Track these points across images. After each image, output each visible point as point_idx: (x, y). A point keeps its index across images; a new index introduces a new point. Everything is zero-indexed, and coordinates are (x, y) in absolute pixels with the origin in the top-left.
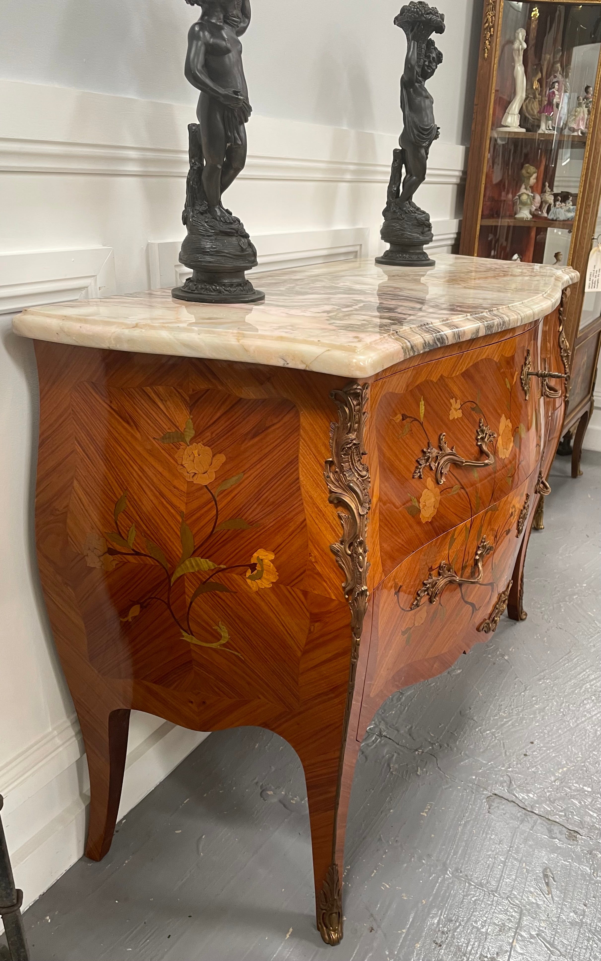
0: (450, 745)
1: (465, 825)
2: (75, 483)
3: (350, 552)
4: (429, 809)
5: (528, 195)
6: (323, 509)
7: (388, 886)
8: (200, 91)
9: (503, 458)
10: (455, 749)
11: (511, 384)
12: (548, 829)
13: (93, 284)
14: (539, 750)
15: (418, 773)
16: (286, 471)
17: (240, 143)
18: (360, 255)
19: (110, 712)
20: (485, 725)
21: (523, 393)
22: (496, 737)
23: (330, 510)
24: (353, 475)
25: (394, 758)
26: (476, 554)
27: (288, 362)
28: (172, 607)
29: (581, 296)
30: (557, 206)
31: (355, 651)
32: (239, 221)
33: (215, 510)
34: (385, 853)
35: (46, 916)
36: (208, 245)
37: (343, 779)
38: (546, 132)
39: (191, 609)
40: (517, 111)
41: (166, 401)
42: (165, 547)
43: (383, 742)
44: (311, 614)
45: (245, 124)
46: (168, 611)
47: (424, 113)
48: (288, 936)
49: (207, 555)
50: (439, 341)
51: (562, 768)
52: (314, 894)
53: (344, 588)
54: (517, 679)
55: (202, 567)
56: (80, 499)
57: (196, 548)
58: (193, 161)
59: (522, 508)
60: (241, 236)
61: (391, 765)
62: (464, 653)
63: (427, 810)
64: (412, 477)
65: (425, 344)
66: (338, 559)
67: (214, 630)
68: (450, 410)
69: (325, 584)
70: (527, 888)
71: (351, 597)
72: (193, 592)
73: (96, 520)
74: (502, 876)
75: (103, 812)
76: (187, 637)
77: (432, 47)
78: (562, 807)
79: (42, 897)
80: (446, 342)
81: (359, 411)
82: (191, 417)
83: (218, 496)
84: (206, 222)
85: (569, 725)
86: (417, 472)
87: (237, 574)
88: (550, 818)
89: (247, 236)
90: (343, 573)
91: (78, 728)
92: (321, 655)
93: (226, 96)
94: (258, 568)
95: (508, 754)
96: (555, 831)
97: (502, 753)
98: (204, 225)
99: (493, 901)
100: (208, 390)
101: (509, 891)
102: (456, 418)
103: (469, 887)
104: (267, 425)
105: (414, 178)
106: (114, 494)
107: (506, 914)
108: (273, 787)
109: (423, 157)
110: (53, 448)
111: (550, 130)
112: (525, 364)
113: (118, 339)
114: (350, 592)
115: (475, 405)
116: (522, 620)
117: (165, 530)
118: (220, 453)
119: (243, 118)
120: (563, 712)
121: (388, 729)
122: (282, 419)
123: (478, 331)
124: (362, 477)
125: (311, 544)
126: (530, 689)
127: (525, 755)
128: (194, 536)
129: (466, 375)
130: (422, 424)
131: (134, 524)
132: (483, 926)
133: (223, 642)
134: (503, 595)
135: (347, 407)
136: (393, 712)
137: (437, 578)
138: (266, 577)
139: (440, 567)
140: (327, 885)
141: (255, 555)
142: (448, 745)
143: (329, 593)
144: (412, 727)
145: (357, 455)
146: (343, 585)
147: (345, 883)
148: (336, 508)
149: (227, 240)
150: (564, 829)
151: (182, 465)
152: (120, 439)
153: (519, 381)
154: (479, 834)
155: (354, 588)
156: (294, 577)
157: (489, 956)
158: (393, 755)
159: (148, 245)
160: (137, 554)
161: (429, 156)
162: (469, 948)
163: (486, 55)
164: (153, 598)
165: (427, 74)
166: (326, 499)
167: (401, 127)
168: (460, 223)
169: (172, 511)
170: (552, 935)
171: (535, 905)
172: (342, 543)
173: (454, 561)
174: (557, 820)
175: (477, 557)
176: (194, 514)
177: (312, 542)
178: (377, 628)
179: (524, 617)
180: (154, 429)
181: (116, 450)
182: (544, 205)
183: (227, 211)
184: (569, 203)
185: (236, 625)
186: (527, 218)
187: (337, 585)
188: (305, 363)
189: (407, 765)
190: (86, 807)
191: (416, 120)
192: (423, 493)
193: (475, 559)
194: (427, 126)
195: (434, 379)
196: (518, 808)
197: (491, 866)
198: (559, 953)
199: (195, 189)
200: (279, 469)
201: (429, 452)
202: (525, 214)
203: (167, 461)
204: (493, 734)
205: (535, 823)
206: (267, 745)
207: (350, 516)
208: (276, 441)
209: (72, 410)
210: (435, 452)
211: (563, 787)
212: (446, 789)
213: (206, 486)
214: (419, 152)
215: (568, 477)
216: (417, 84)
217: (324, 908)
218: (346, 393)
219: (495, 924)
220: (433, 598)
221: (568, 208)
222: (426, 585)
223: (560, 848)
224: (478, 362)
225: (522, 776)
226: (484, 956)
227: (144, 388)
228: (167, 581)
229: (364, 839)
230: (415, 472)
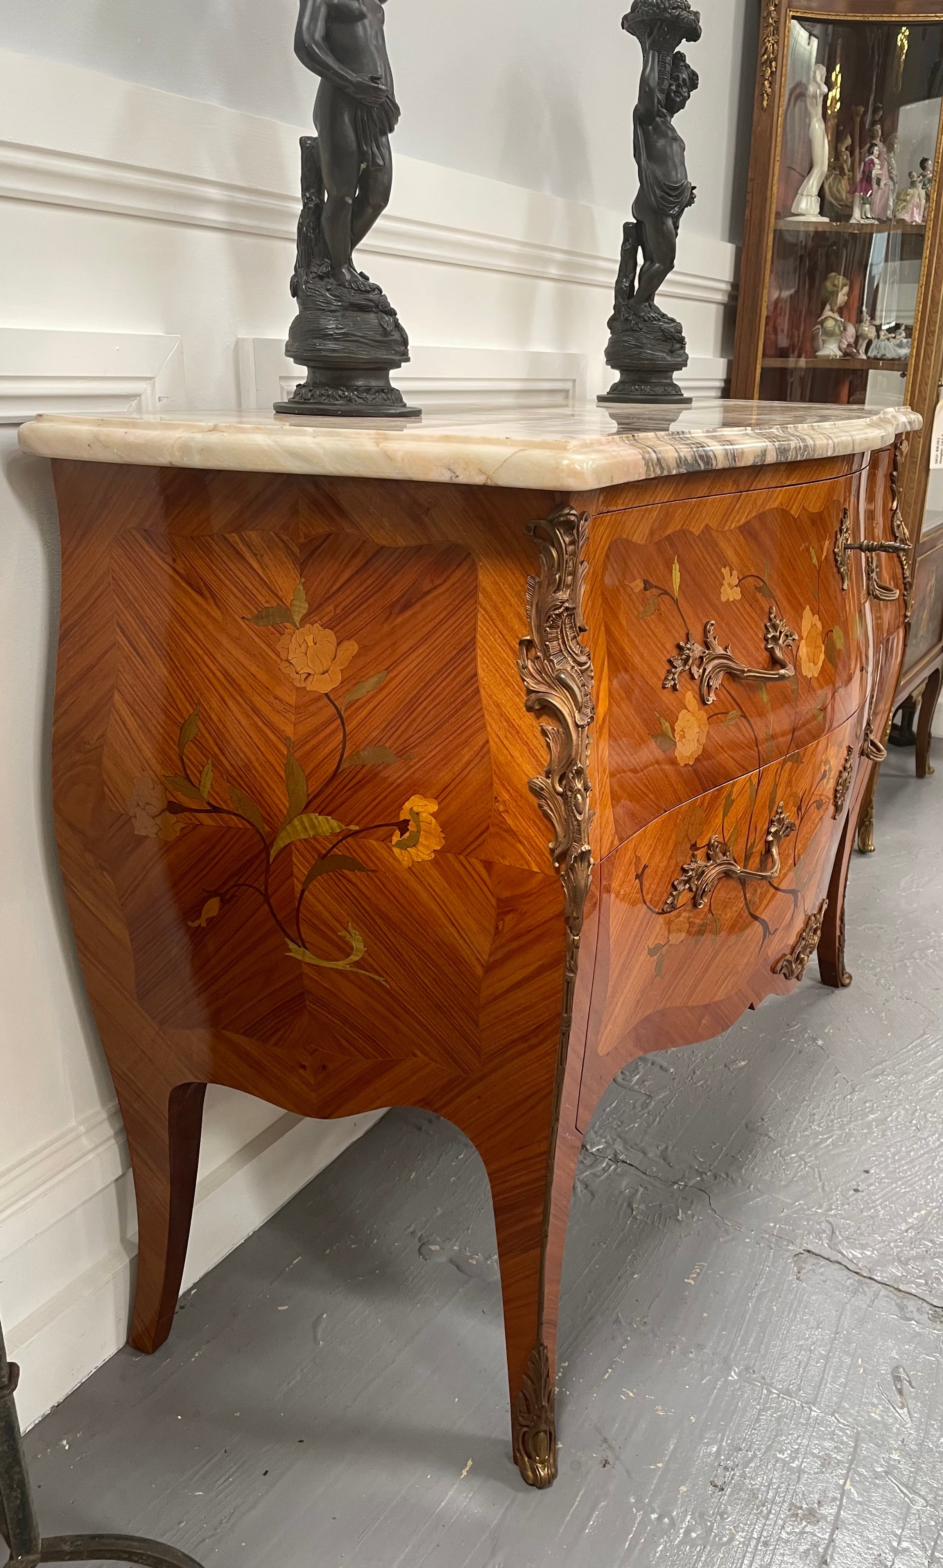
0: (730, 1174)
1: (760, 1298)
2: (117, 696)
3: (561, 790)
4: (698, 1274)
5: (836, 320)
6: (517, 722)
7: (631, 1394)
8: (319, 79)
9: (809, 677)
10: (739, 1180)
11: (818, 559)
12: (897, 1304)
13: (149, 392)
14: (879, 1183)
15: (679, 1218)
16: (456, 664)
17: (381, 163)
18: (574, 397)
19: (171, 1089)
20: (789, 1145)
21: (838, 576)
22: (806, 1163)
23: (527, 722)
24: (565, 660)
25: (639, 1194)
26: (769, 833)
27: (458, 474)
28: (272, 901)
29: (924, 475)
30: (882, 337)
31: (572, 958)
32: (381, 291)
33: (342, 734)
34: (627, 1342)
35: (62, 1440)
36: (331, 325)
37: (554, 1194)
38: (862, 222)
39: (303, 902)
40: (815, 191)
41: (262, 556)
42: (260, 798)
43: (619, 1170)
44: (499, 900)
45: (389, 135)
46: (266, 906)
47: (670, 163)
48: (464, 1473)
49: (328, 810)
50: (703, 460)
51: (919, 1211)
52: (509, 1405)
53: (552, 851)
54: (839, 1075)
55: (320, 831)
56: (124, 723)
57: (310, 798)
58: (308, 195)
59: (841, 769)
60: (382, 311)
61: (635, 1206)
62: (752, 1007)
63: (695, 1276)
64: (660, 686)
65: (680, 461)
66: (543, 802)
67: (340, 937)
68: (722, 585)
69: (522, 848)
70: (866, 1398)
71: (563, 866)
72: (307, 874)
73: (150, 755)
74: (823, 1378)
75: (159, 1268)
76: (296, 952)
77: (682, 64)
78: (920, 1271)
79: (57, 1410)
80: (714, 463)
81: (574, 554)
82: (303, 580)
83: (346, 710)
84: (328, 290)
85: (927, 1144)
86: (670, 678)
87: (377, 840)
88: (901, 1288)
89: (392, 313)
90: (550, 826)
91: (119, 1125)
92: (515, 971)
93: (359, 86)
94: (412, 827)
95: (827, 1189)
96: (911, 1308)
97: (817, 1187)
98: (325, 293)
99: (809, 1418)
100: (330, 535)
101: (836, 1403)
102: (731, 600)
103: (768, 1396)
104: (425, 590)
105: (657, 265)
106: (179, 711)
107: (832, 1439)
108: (438, 1239)
109: (671, 232)
110: (82, 642)
111: (867, 218)
112: (841, 530)
113: (186, 448)
114: (562, 857)
115: (762, 584)
116: (843, 986)
117: (260, 770)
118: (349, 639)
119: (387, 126)
120: (916, 1125)
121: (627, 1149)
122: (448, 577)
123: (764, 453)
124: (580, 664)
125: (497, 781)
126: (860, 1090)
127: (856, 1190)
128: (308, 777)
129: (746, 530)
130: (676, 602)
131: (210, 761)
132: (793, 1459)
133: (354, 958)
134: (813, 918)
135: (553, 546)
136: (636, 1125)
137: (704, 864)
138: (425, 842)
139: (709, 846)
140: (529, 1381)
141: (407, 805)
142: (728, 1175)
143: (527, 863)
144: (667, 1148)
145: (571, 628)
146: (551, 845)
147: (561, 1389)
148: (538, 718)
149: (360, 316)
150: (925, 1304)
151: (288, 661)
152: (188, 620)
153: (831, 556)
154: (783, 1313)
155: (568, 849)
156: (470, 839)
157: (805, 1506)
158: (637, 1190)
159: (238, 345)
160: (215, 809)
161: (679, 231)
162: (771, 1494)
163: (765, 103)
164: (241, 885)
165: (675, 105)
166: (522, 705)
167: (635, 186)
168: (730, 366)
169: (273, 737)
170: (911, 1472)
171: (880, 1425)
172: (548, 774)
173: (732, 839)
174: (913, 1291)
175: (770, 838)
176: (307, 742)
177: (499, 778)
178: (608, 930)
179: (847, 981)
180: (242, 603)
181: (182, 639)
182: (861, 341)
183: (361, 274)
184: (900, 334)
185: (376, 927)
186: (836, 356)
187: (541, 846)
188: (485, 474)
189: (661, 1206)
190: (131, 1261)
191: (659, 173)
192: (680, 716)
193: (767, 842)
194: (676, 183)
195: (696, 529)
196: (846, 1272)
197: (803, 1365)
198: (924, 1501)
199: (311, 240)
200: (444, 662)
201: (689, 649)
202: (831, 350)
203: (265, 655)
204: (801, 1158)
205: (876, 1295)
206: (429, 1175)
207: (561, 730)
208: (438, 615)
209: (113, 577)
210: (697, 649)
211: (920, 1240)
212: (725, 1242)
213: (326, 694)
214: (664, 223)
215: (910, 776)
216: (658, 119)
217: (525, 1423)
218: (551, 521)
219: (813, 1455)
220: (698, 897)
221: (898, 342)
222: (687, 871)
223: (920, 1334)
224: (764, 513)
225: (852, 1223)
226: (796, 1506)
227: (227, 536)
228: (263, 855)
229: (590, 1319)
230: (666, 679)
